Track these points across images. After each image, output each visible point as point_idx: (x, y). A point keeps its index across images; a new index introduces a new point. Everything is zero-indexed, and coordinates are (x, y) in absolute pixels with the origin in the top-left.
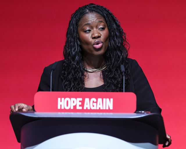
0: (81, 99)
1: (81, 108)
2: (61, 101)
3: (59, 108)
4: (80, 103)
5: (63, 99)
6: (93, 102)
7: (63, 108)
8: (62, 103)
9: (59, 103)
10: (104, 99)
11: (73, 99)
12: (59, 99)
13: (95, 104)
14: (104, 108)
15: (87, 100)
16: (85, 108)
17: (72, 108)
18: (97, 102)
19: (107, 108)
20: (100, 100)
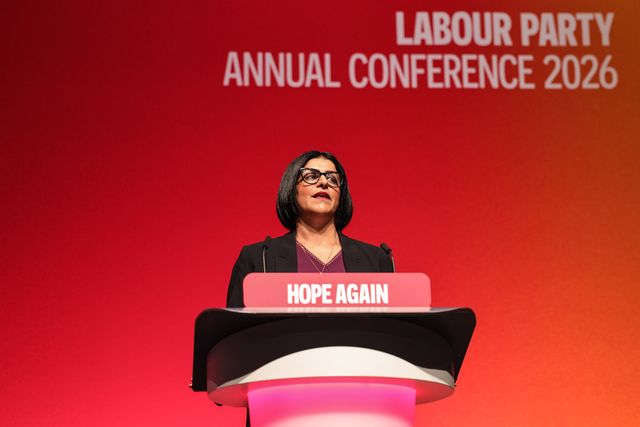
0: (329, 286)
1: (330, 301)
2: (293, 290)
3: (290, 301)
4: (329, 293)
5: (296, 286)
6: (353, 291)
7: (297, 302)
8: (295, 293)
9: (290, 294)
10: (372, 286)
11: (314, 286)
12: (290, 287)
13: (356, 295)
14: (373, 301)
15: (341, 287)
16: (338, 301)
17: (314, 302)
18: (359, 291)
19: (379, 302)
20: (364, 287)
